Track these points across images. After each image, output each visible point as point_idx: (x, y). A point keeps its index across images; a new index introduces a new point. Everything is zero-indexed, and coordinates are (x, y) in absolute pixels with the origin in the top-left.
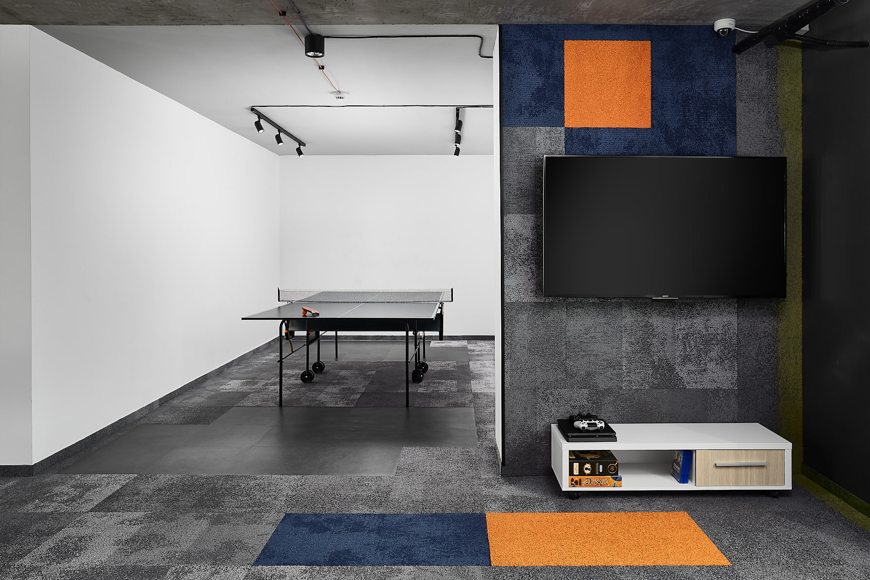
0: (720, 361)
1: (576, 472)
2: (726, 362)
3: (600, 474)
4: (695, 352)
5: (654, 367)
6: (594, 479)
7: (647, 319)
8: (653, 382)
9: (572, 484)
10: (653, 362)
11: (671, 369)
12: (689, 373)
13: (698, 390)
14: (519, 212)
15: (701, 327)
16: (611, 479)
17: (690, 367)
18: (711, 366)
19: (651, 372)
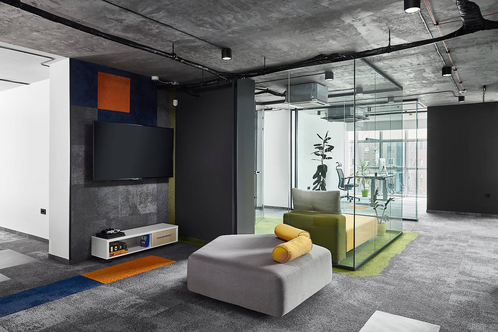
0: (152, 202)
1: (112, 251)
2: (153, 202)
3: (121, 249)
4: (143, 200)
5: (130, 207)
6: (118, 252)
7: (127, 188)
8: (130, 213)
9: (110, 256)
10: (129, 205)
11: (136, 207)
12: (142, 207)
13: (145, 214)
14: (78, 144)
15: (145, 190)
16: (124, 251)
17: (142, 205)
18: (149, 204)
19: (129, 209)
